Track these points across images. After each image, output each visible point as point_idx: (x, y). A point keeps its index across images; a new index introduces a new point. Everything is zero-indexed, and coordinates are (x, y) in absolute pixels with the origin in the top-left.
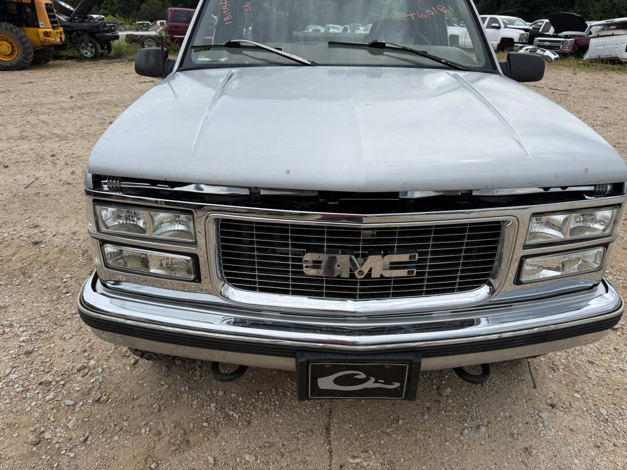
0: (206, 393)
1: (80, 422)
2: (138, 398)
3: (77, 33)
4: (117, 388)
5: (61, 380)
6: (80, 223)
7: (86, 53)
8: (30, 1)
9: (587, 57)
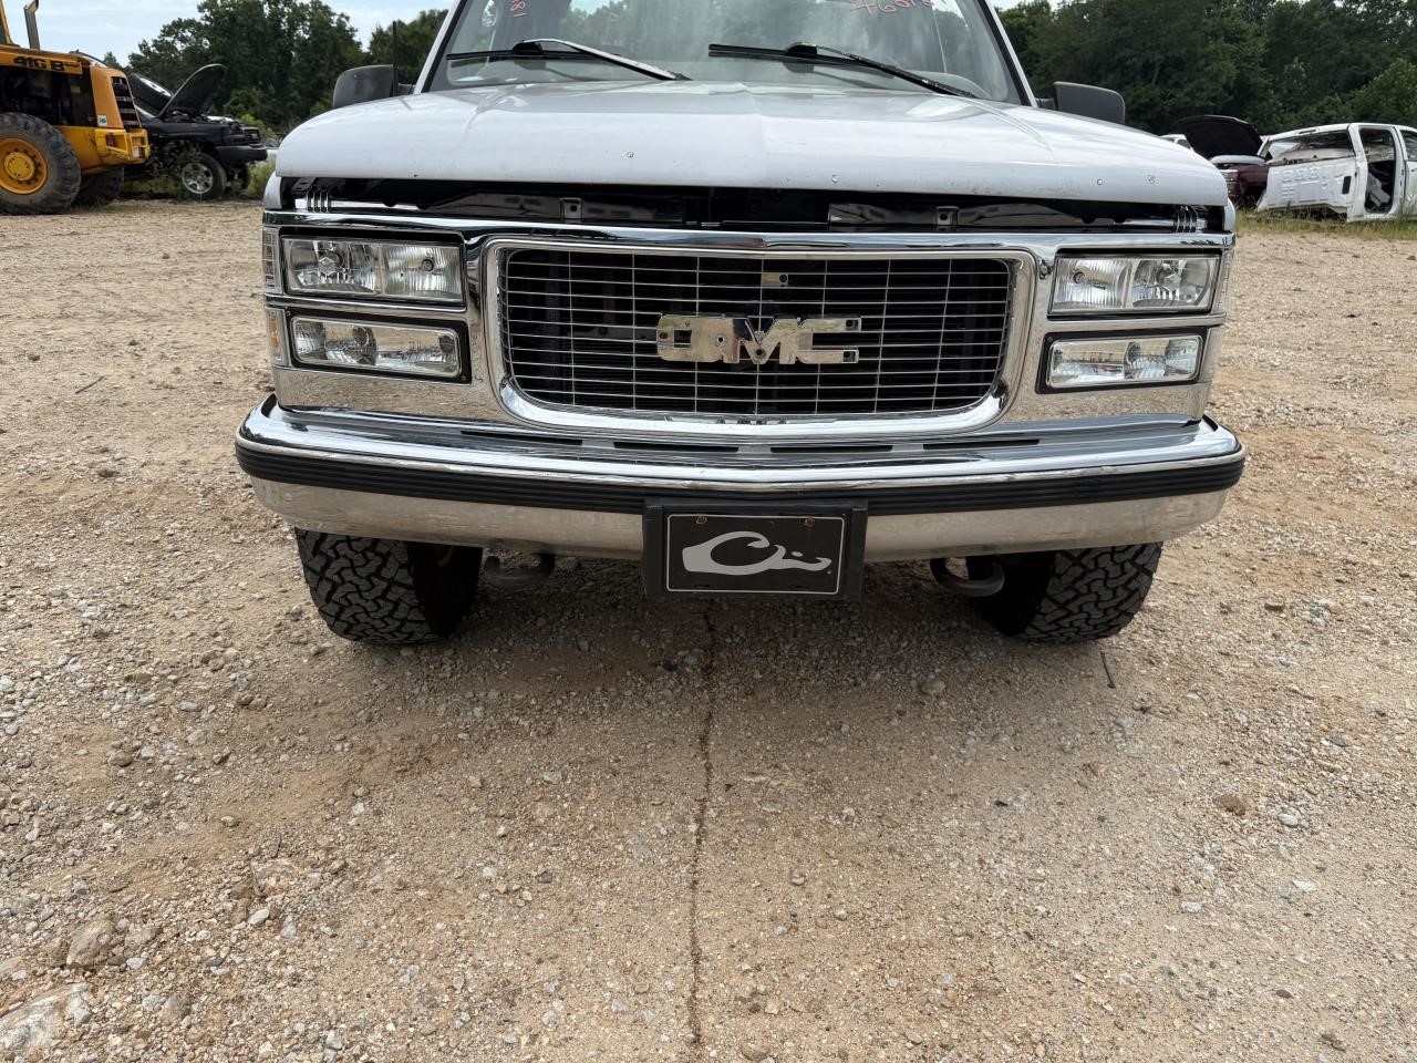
0: (464, 696)
1: (210, 735)
2: (324, 703)
3: (177, 143)
4: (284, 688)
5: (170, 674)
6: (196, 448)
7: (194, 186)
8: (79, 71)
9: (1263, 204)
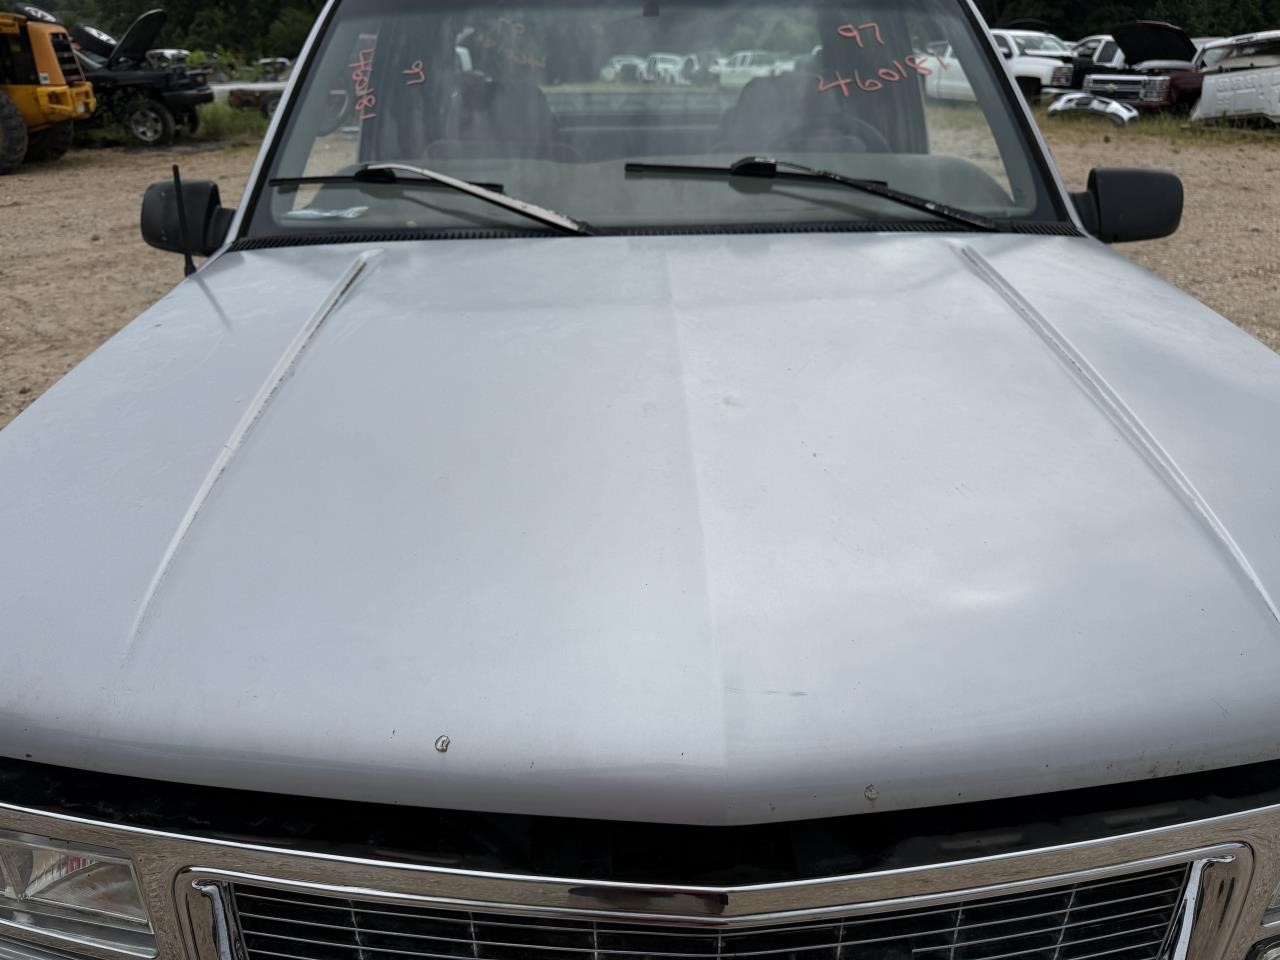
3: (125, 91)
7: (144, 133)
8: (16, 30)
9: (1197, 113)
